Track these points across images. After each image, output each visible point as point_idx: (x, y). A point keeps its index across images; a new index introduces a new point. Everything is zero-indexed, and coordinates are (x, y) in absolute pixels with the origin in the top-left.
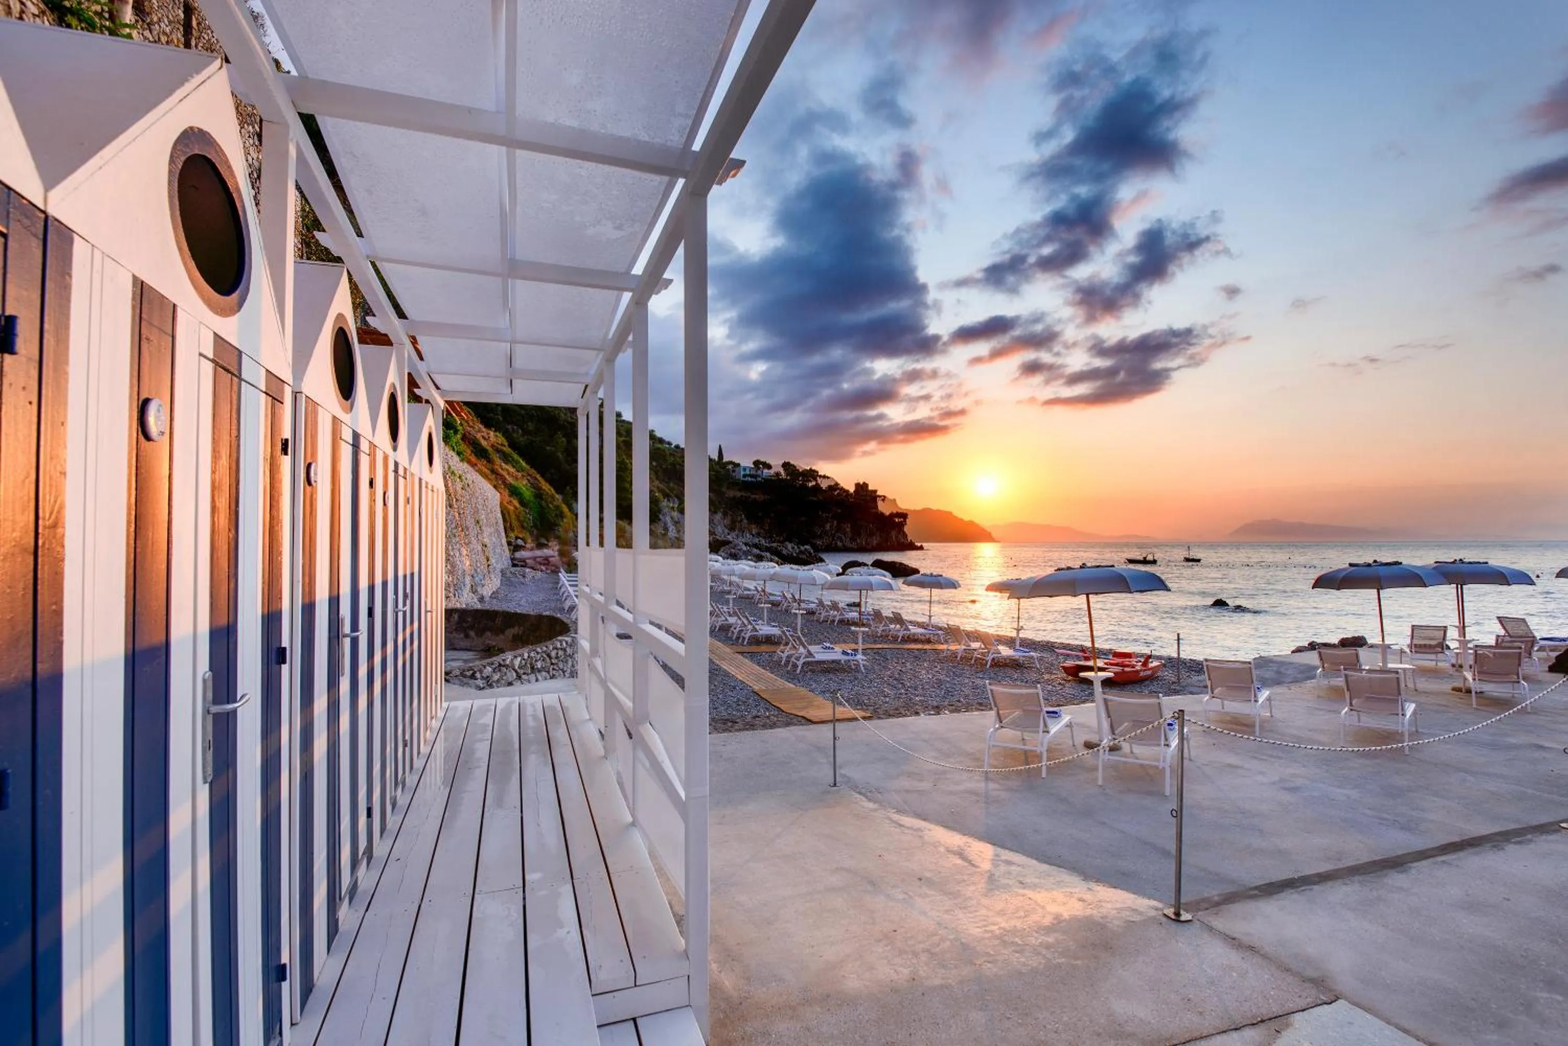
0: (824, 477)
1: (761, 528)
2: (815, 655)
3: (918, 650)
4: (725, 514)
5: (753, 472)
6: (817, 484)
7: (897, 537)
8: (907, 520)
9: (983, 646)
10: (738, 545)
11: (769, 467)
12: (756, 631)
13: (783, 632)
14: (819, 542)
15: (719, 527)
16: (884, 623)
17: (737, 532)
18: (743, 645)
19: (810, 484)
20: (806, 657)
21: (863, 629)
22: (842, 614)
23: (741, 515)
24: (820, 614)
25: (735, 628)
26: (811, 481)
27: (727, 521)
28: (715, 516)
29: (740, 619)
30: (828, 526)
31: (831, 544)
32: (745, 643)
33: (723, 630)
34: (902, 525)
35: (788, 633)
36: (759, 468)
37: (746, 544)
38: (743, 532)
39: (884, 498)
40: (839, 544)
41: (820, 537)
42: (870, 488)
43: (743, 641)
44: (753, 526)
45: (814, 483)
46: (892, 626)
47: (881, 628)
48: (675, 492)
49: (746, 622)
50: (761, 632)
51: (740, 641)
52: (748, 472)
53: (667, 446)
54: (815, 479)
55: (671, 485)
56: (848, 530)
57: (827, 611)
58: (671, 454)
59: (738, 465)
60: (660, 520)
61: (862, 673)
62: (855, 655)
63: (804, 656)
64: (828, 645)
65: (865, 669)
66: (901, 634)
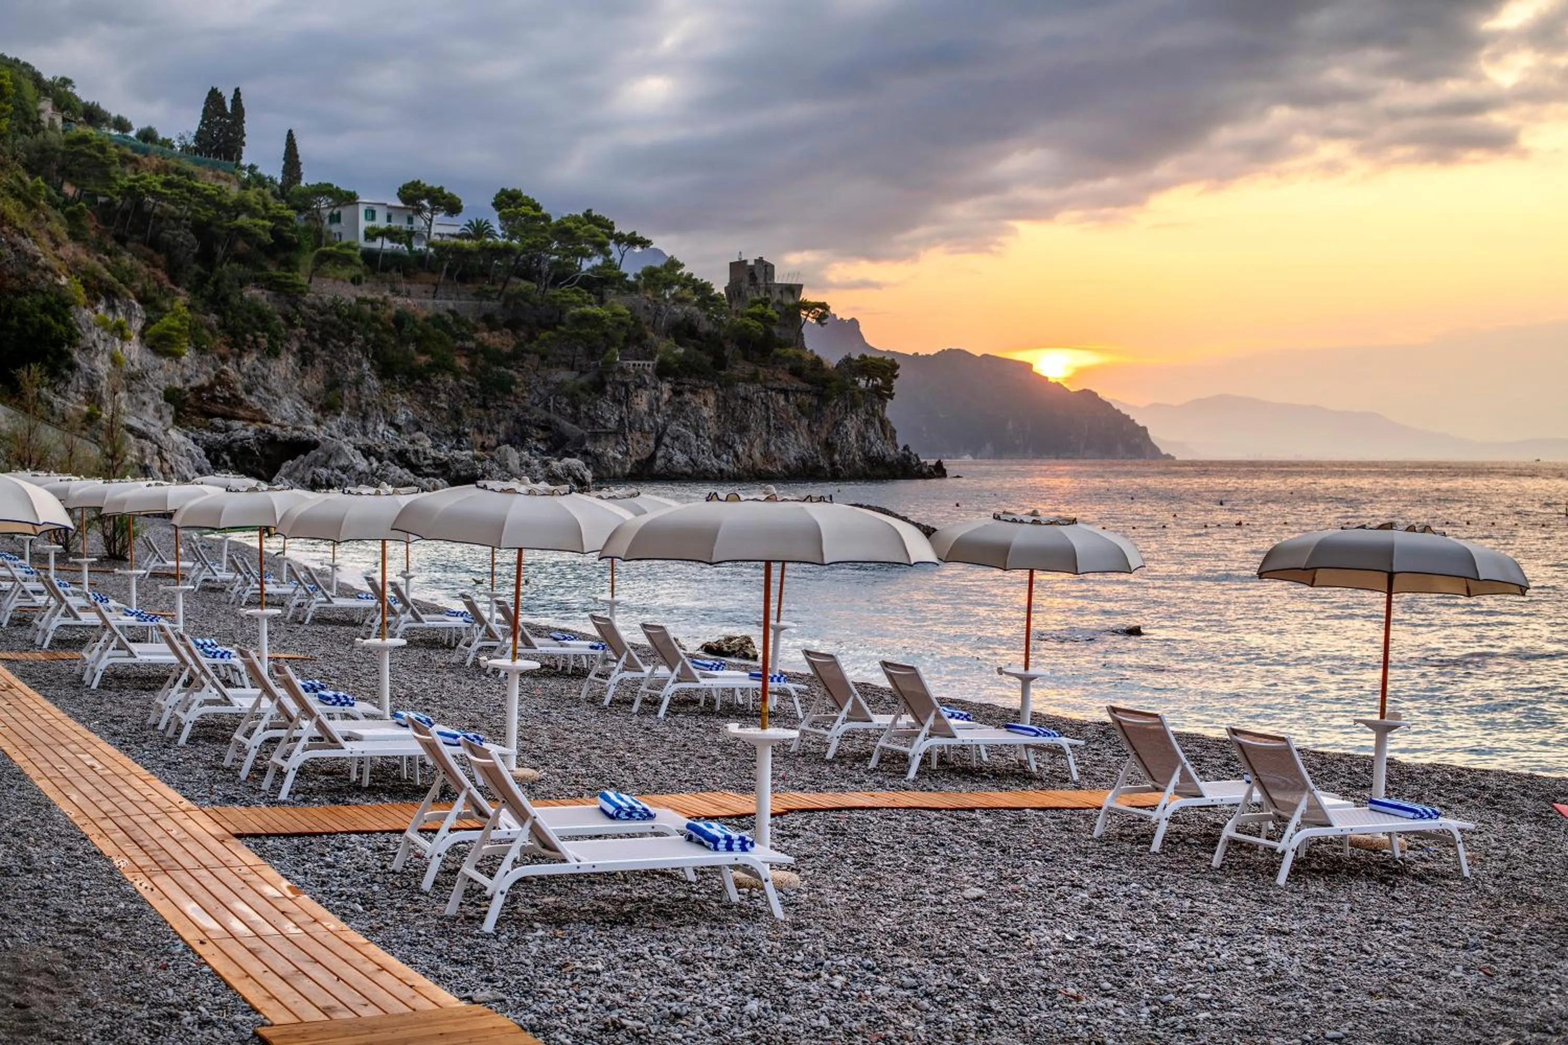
0: (633, 241)
1: (426, 405)
2: (567, 848)
3: (988, 810)
4: (305, 359)
5: (399, 223)
6: (609, 264)
7: (862, 437)
8: (895, 382)
9: (1257, 796)
10: (339, 451)
11: (453, 207)
12: (333, 742)
13: (431, 747)
14: (611, 452)
15: (286, 403)
16: (848, 706)
17: (344, 417)
18: (273, 802)
19: (586, 265)
20: (534, 858)
21: (775, 732)
22: (685, 676)
23: (359, 364)
24: (605, 675)
25: (249, 734)
26: (589, 256)
27: (313, 383)
28: (273, 364)
29: (272, 696)
30: (642, 402)
31: (652, 457)
32: (283, 796)
33: (209, 739)
34: (883, 393)
35: (447, 751)
36: (419, 211)
37: (367, 452)
38: (365, 417)
39: (822, 312)
40: (680, 458)
41: (620, 432)
42: (780, 278)
43: (276, 788)
44: (400, 398)
45: (598, 261)
46: (881, 720)
47: (840, 728)
48: (138, 285)
49: (292, 706)
50: (351, 749)
51: (266, 784)
52: (381, 222)
53: (114, 132)
54: (601, 247)
55: (127, 260)
56: (706, 412)
57: (631, 666)
58: (125, 160)
59: (350, 199)
60: (73, 367)
61: (775, 925)
62: (744, 846)
63: (514, 853)
64: (626, 800)
65: (786, 905)
66: (917, 749)
